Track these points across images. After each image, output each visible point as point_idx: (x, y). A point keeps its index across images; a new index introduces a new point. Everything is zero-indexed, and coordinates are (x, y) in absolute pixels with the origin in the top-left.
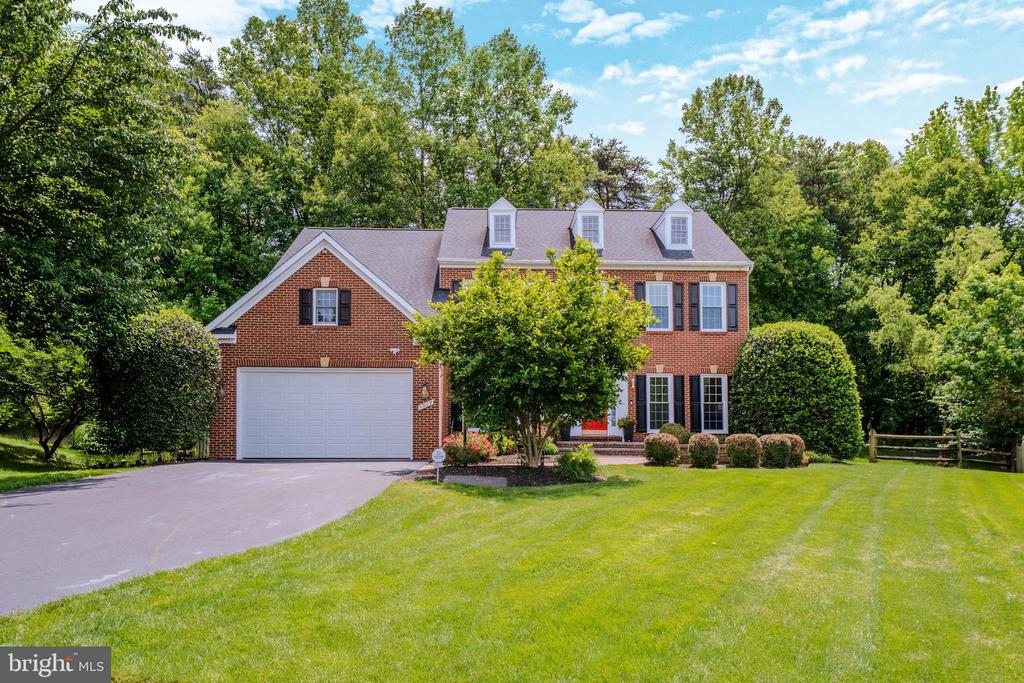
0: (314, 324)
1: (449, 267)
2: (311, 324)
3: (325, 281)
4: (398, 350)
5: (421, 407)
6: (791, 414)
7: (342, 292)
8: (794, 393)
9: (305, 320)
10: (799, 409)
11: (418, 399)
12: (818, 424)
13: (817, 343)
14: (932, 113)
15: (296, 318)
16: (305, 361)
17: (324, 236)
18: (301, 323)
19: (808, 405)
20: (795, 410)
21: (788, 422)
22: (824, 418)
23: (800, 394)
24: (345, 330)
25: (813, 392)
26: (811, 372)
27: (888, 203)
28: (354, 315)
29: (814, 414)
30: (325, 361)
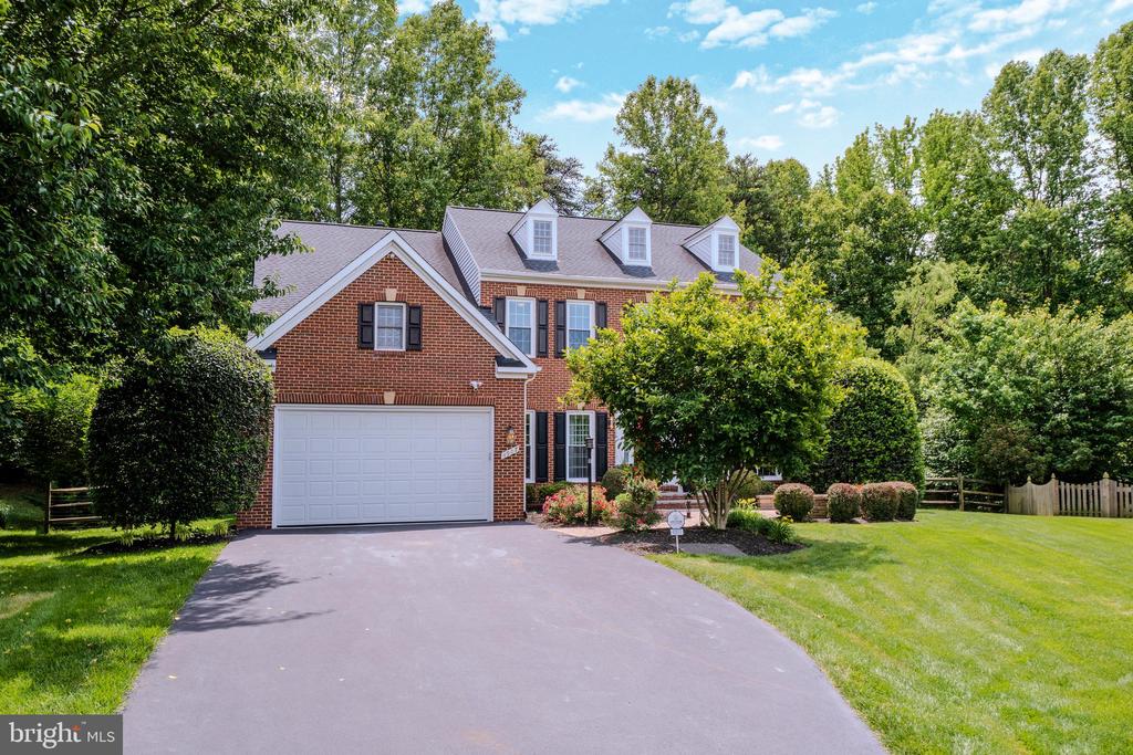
0: (376, 349)
1: (491, 280)
2: (373, 349)
3: (391, 294)
4: (480, 384)
5: (504, 455)
6: (872, 459)
7: (411, 308)
8: (874, 436)
9: (366, 343)
10: (880, 453)
11: (501, 444)
12: (897, 469)
13: (890, 381)
14: (857, 137)
15: (353, 340)
16: (366, 397)
17: (393, 235)
18: (359, 348)
19: (888, 449)
20: (875, 454)
21: (868, 468)
22: (902, 463)
23: (879, 436)
24: (415, 357)
25: (893, 434)
26: (888, 413)
27: (820, 230)
28: (427, 339)
29: (894, 459)
30: (389, 397)
